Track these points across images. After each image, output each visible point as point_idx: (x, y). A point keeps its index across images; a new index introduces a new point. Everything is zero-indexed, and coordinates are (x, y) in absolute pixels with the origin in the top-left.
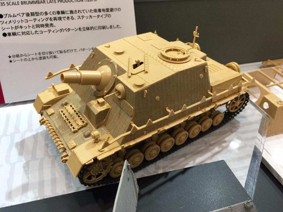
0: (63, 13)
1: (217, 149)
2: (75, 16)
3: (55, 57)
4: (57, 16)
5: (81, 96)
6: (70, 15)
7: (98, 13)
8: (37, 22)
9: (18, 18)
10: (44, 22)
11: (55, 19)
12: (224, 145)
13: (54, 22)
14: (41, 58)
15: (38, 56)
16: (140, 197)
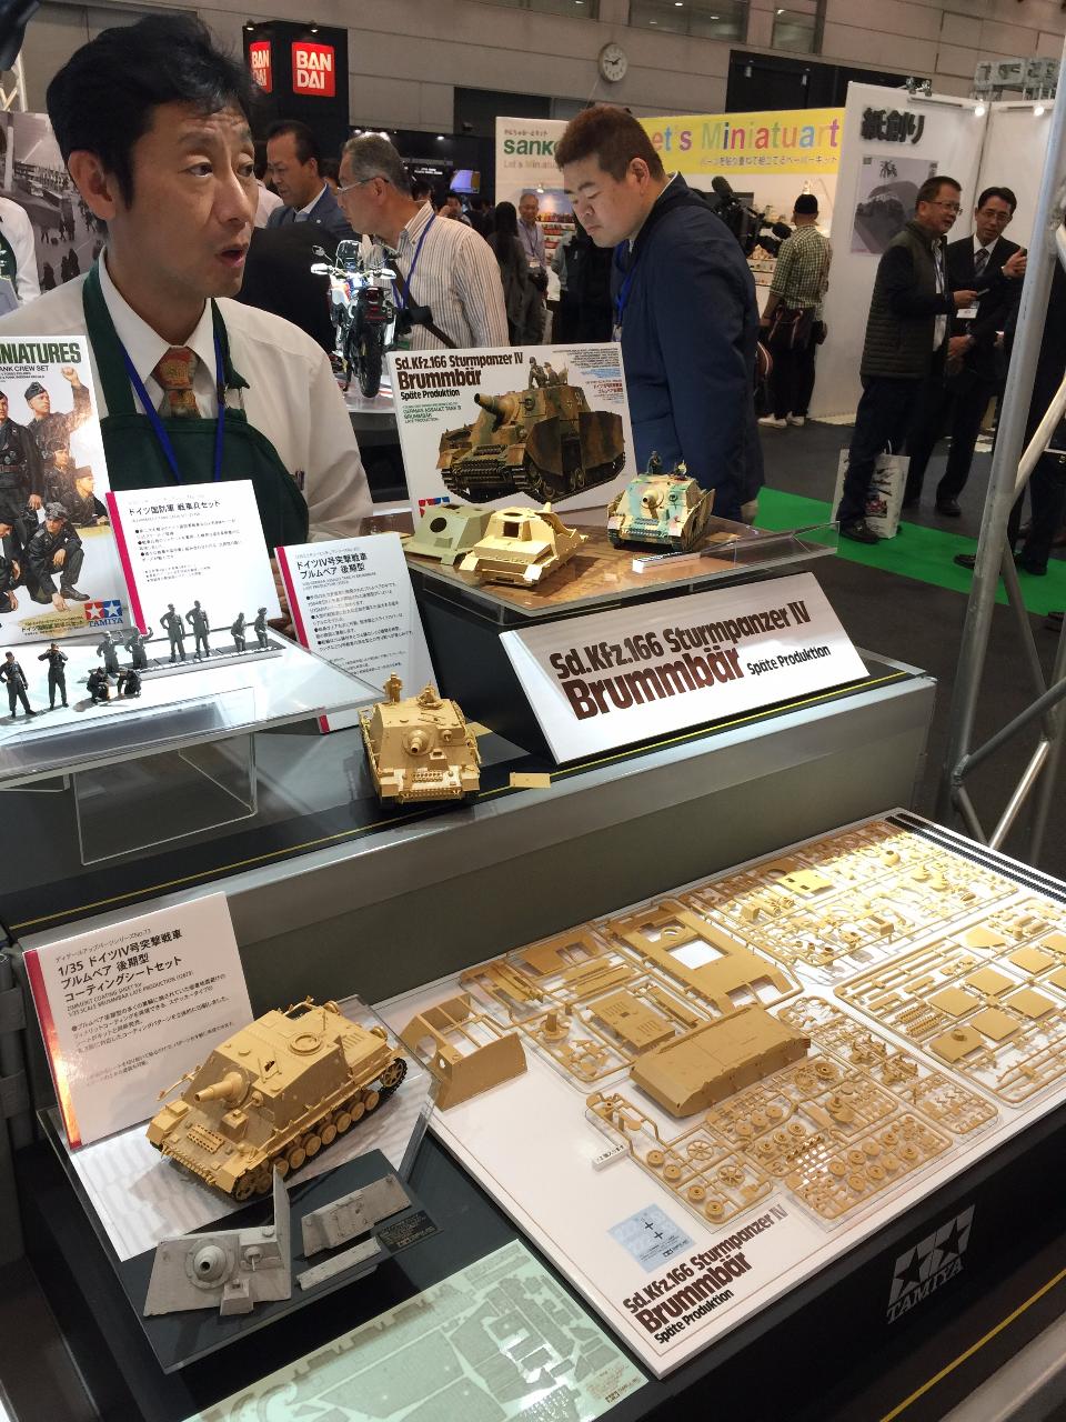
0: (150, 1002)
1: (372, 1138)
2: (165, 1001)
3: (143, 1063)
4: (144, 1008)
5: (205, 1112)
6: (160, 1003)
7: (196, 989)
8: (119, 1024)
9: (96, 1025)
10: (128, 1021)
11: (142, 1013)
12: (381, 1131)
13: (140, 1018)
14: (125, 1070)
15: (122, 1068)
16: (292, 1204)
